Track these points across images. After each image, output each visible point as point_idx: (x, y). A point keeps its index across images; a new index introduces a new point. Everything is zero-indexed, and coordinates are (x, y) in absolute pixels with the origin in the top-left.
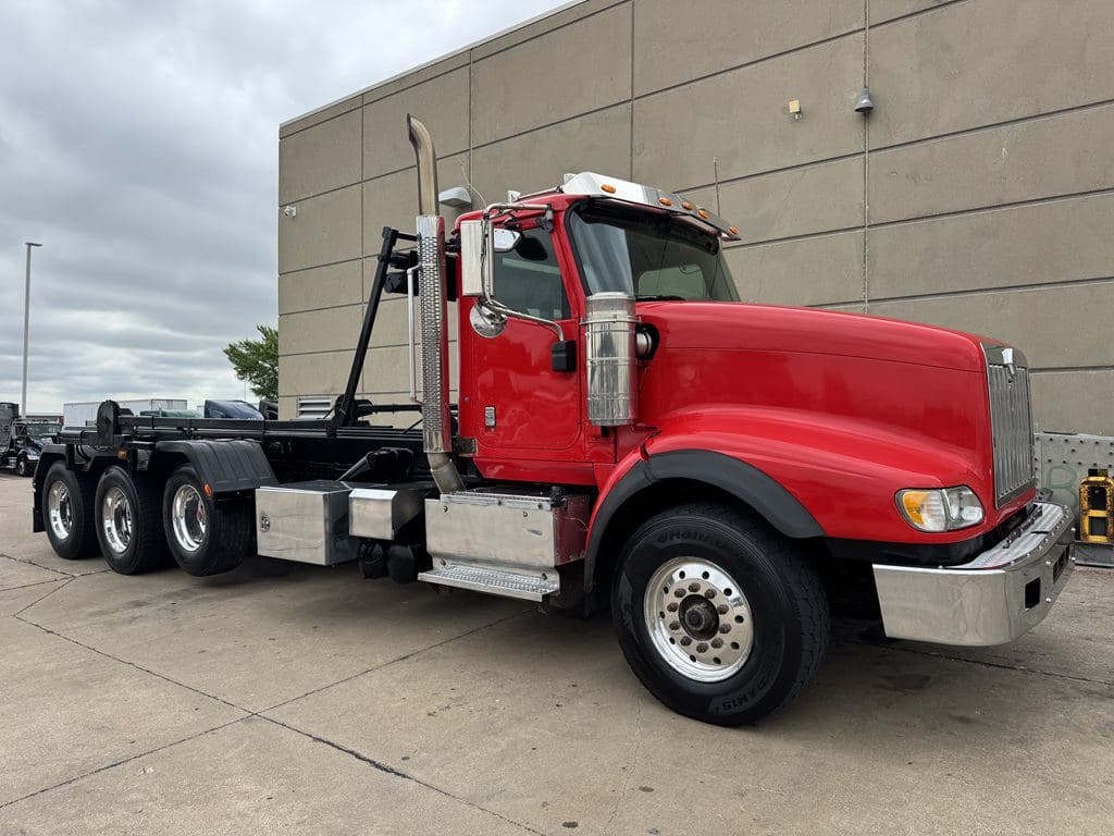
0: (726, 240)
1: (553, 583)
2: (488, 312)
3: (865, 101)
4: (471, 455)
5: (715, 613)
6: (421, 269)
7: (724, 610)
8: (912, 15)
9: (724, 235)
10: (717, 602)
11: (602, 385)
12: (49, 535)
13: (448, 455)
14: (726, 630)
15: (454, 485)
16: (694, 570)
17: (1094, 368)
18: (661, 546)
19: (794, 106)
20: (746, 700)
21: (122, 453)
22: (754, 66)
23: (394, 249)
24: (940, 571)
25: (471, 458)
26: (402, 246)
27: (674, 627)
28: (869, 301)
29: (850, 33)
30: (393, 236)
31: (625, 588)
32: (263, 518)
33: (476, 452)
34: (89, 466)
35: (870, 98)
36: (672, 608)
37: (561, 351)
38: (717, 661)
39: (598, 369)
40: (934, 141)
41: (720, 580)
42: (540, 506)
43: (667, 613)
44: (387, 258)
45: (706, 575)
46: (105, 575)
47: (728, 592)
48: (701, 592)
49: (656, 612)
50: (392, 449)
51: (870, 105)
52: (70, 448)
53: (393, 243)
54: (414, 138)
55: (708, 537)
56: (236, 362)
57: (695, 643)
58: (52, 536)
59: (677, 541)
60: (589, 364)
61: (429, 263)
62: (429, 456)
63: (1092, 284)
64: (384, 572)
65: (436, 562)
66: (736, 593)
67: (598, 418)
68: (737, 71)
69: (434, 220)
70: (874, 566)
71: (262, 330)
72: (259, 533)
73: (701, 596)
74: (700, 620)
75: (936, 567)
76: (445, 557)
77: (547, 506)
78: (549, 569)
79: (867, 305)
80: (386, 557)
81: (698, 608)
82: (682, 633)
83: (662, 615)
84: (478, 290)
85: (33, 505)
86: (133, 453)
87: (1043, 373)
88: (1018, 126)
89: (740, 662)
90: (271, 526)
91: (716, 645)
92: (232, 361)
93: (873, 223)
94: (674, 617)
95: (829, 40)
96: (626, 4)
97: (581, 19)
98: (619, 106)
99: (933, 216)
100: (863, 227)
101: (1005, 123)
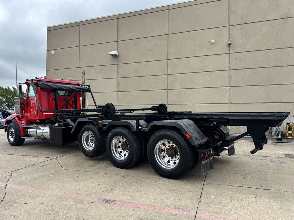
8: (239, 24)
17: (279, 103)
19: (213, 41)
22: (201, 30)
28: (230, 87)
29: (225, 26)
35: (231, 41)
51: (230, 43)
63: (278, 85)
87: (269, 104)
88: (263, 51)
93: (231, 69)
95: (220, 27)
96: (166, 11)
97: (153, 12)
98: (164, 36)
99: (245, 69)
100: (229, 70)
101: (260, 50)
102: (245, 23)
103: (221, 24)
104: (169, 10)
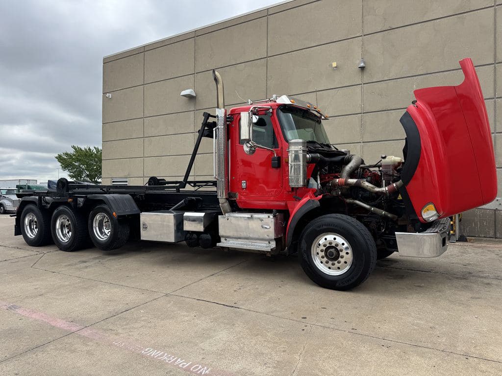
0: (323, 119)
1: (273, 245)
2: (249, 145)
3: (362, 64)
4: (235, 199)
5: (338, 252)
6: (218, 128)
7: (341, 251)
8: (380, 32)
9: (323, 118)
10: (339, 248)
11: (295, 173)
12: (24, 237)
13: (227, 199)
14: (342, 257)
15: (229, 210)
16: (330, 237)
18: (318, 229)
19: (334, 65)
20: (350, 281)
21: (70, 200)
22: (317, 47)
23: (208, 121)
24: (417, 234)
25: (235, 200)
26: (211, 120)
27: (323, 257)
28: (363, 142)
29: (356, 37)
30: (207, 116)
31: (304, 245)
32: (144, 225)
33: (238, 197)
34: (49, 206)
35: (364, 63)
36: (322, 251)
37: (276, 160)
38: (339, 268)
39: (293, 167)
40: (389, 81)
41: (340, 240)
42: (269, 217)
43: (320, 253)
44: (205, 124)
45: (335, 239)
46: (57, 252)
47: (343, 244)
48: (333, 245)
49: (315, 253)
50: (193, 198)
51: (364, 66)
52: (40, 198)
53: (208, 119)
54: (216, 79)
55: (336, 226)
56: (61, 163)
57: (330, 262)
58: (26, 237)
59: (324, 227)
60: (290, 165)
61: (221, 126)
62: (219, 200)
64: (197, 245)
65: (222, 240)
66: (346, 245)
67: (293, 184)
68: (311, 49)
69: (223, 110)
70: (396, 233)
71: (74, 147)
72: (141, 231)
73: (333, 246)
74: (332, 254)
75: (416, 233)
76: (226, 238)
77: (271, 216)
78: (271, 240)
79: (362, 144)
80: (198, 239)
81: (332, 250)
82: (325, 259)
83: (318, 254)
84: (247, 137)
85: (15, 224)
86: (75, 200)
88: (420, 77)
89: (348, 268)
90: (148, 228)
91: (339, 262)
92: (59, 162)
93: (364, 112)
94: (323, 254)
95: (348, 39)
96: (264, 18)
97: (245, 22)
98: (261, 60)
99: (388, 110)
100: (361, 113)
101: (415, 76)
102: (389, 28)
103: (350, 34)
104: (269, 16)
